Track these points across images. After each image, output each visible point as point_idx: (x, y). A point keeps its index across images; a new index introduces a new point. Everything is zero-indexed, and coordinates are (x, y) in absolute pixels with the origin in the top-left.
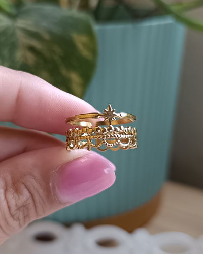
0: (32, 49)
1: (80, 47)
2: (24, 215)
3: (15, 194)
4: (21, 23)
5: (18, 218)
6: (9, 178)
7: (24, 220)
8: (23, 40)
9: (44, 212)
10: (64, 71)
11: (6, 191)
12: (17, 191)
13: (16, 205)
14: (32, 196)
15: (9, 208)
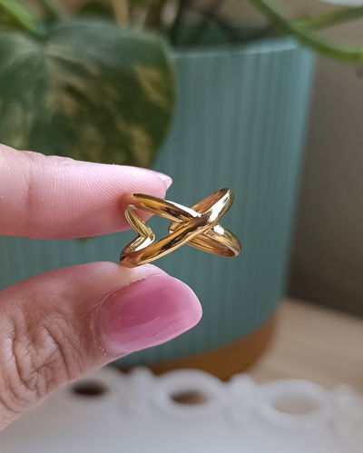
0: (70, 90)
1: (147, 86)
2: (46, 379)
3: (31, 347)
4: (54, 49)
5: (36, 385)
6: (21, 318)
7: (47, 388)
8: (57, 75)
9: (81, 371)
10: (121, 126)
11: (15, 340)
12: (35, 340)
13: (33, 365)
14: (60, 348)
15: (20, 370)
